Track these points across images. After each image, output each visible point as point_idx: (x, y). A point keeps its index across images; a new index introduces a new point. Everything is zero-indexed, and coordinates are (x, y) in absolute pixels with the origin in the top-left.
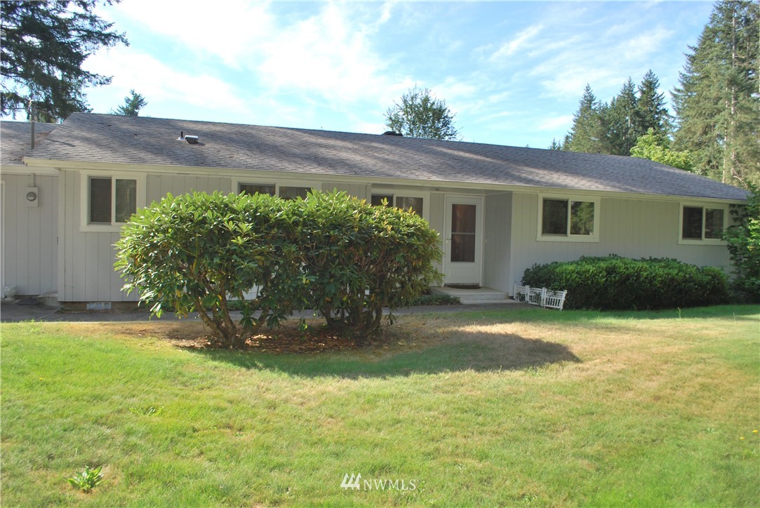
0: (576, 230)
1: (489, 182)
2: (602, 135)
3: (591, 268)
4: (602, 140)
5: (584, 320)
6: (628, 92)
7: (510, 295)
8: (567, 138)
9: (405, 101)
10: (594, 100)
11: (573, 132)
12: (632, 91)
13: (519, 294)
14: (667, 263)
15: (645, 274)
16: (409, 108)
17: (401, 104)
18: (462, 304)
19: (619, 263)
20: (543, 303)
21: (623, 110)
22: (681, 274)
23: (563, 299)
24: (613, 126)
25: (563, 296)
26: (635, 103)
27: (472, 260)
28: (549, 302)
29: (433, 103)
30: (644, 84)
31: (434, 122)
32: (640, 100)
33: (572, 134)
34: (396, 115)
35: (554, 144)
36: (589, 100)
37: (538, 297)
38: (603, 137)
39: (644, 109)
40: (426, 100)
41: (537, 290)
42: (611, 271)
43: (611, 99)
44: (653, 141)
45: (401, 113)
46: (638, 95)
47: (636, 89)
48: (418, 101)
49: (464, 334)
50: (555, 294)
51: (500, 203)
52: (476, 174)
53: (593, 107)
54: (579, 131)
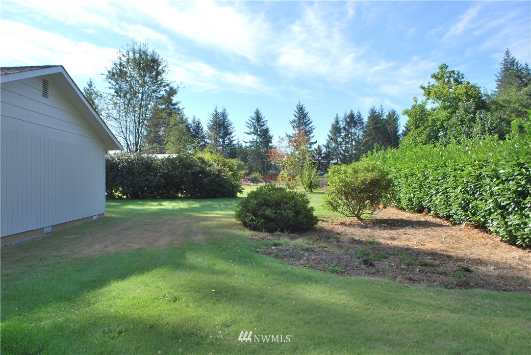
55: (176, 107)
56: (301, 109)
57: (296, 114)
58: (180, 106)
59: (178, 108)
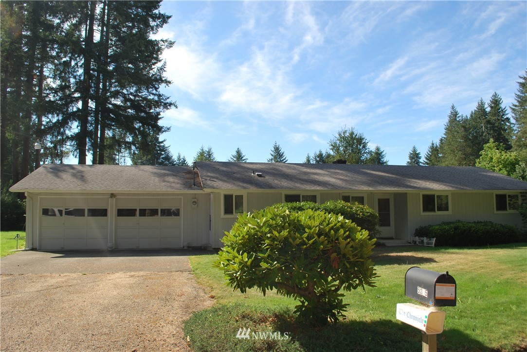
0: (440, 209)
1: (395, 189)
2: (465, 138)
3: (447, 227)
4: (465, 141)
5: (443, 250)
6: (481, 107)
7: (409, 241)
8: (441, 140)
9: (340, 135)
10: (457, 115)
11: (445, 136)
12: (484, 107)
13: (413, 241)
14: (486, 223)
15: (473, 229)
16: (342, 138)
17: (338, 136)
18: (386, 246)
19: (460, 224)
20: (425, 244)
21: (478, 120)
22: (492, 229)
23: (434, 242)
24: (473, 131)
25: (434, 240)
26: (486, 115)
27: (389, 225)
28: (428, 243)
29: (356, 135)
30: (491, 102)
31: (357, 146)
32: (490, 112)
33: (444, 138)
34: (335, 143)
35: (433, 144)
36: (455, 114)
37: (422, 241)
38: (466, 138)
39: (494, 118)
40: (352, 134)
41: (422, 238)
42: (456, 228)
43: (470, 113)
44: (494, 147)
45: (338, 142)
46: (488, 109)
47: (486, 106)
48: (347, 134)
49: (390, 256)
50: (430, 240)
51: (401, 199)
52: (389, 185)
53: (458, 119)
54: (449, 136)
55: (162, 145)
56: (277, 149)
57: (273, 153)
58: (166, 144)
59: (164, 146)
